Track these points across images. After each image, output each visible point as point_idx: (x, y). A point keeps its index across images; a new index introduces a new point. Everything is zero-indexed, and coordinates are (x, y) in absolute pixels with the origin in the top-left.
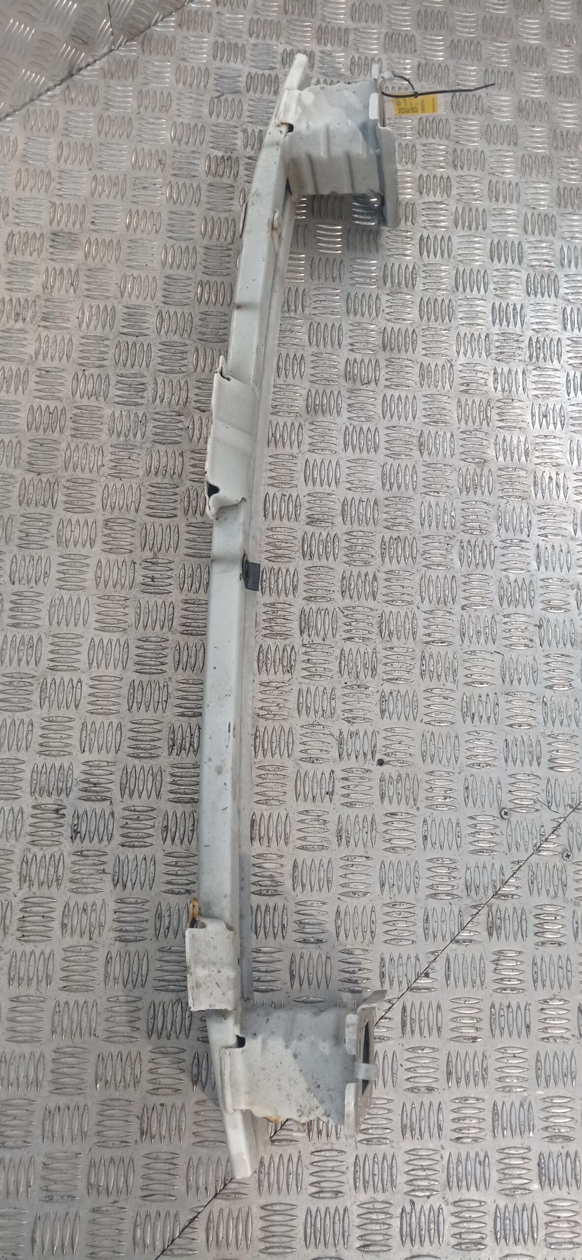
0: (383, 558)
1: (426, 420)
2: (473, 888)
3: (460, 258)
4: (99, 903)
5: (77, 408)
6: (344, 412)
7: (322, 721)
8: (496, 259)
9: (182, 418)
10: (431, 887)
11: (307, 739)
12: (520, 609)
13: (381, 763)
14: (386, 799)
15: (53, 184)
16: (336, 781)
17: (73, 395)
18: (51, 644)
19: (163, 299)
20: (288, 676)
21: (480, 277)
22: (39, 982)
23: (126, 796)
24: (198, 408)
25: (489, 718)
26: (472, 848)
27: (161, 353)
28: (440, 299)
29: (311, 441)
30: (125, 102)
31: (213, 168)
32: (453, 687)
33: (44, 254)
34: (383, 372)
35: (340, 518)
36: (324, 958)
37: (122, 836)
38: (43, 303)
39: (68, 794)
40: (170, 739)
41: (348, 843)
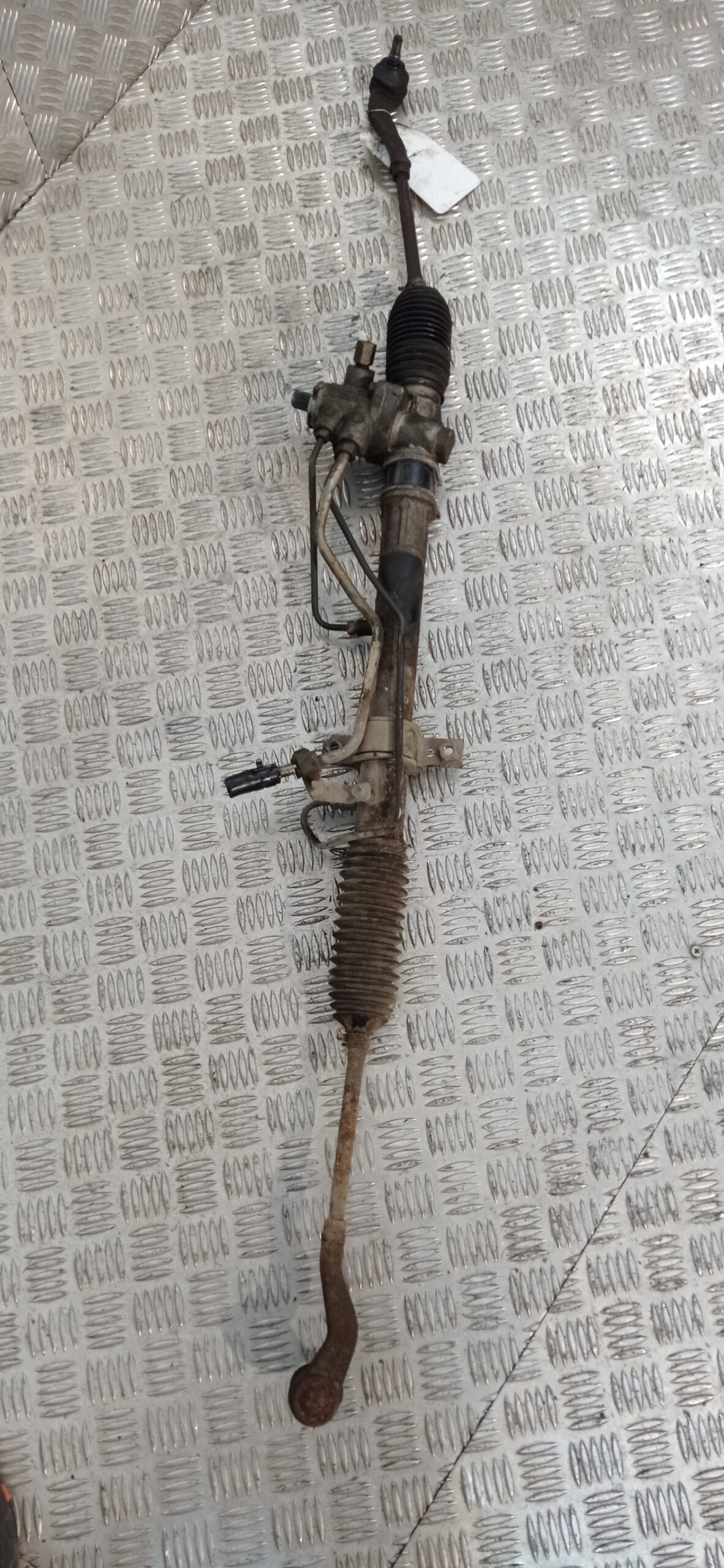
0: (488, 690)
1: (504, 517)
2: (678, 1045)
3: (500, 316)
4: (260, 1154)
5: (106, 605)
7: (460, 894)
8: (542, 306)
9: (225, 587)
10: (629, 1054)
11: (448, 919)
12: (661, 710)
13: (539, 926)
14: (555, 967)
15: (19, 355)
16: (493, 959)
17: (98, 592)
18: (142, 878)
19: (171, 456)
21: (529, 332)
22: (215, 1254)
23: (262, 1028)
24: (240, 571)
25: (652, 846)
26: (666, 999)
27: (183, 519)
28: (487, 371)
30: (75, 236)
31: (192, 286)
32: (604, 819)
33: (29, 440)
36: (525, 1161)
37: (268, 1073)
38: (41, 496)
39: (197, 1041)
40: (295, 953)
41: (522, 1025)
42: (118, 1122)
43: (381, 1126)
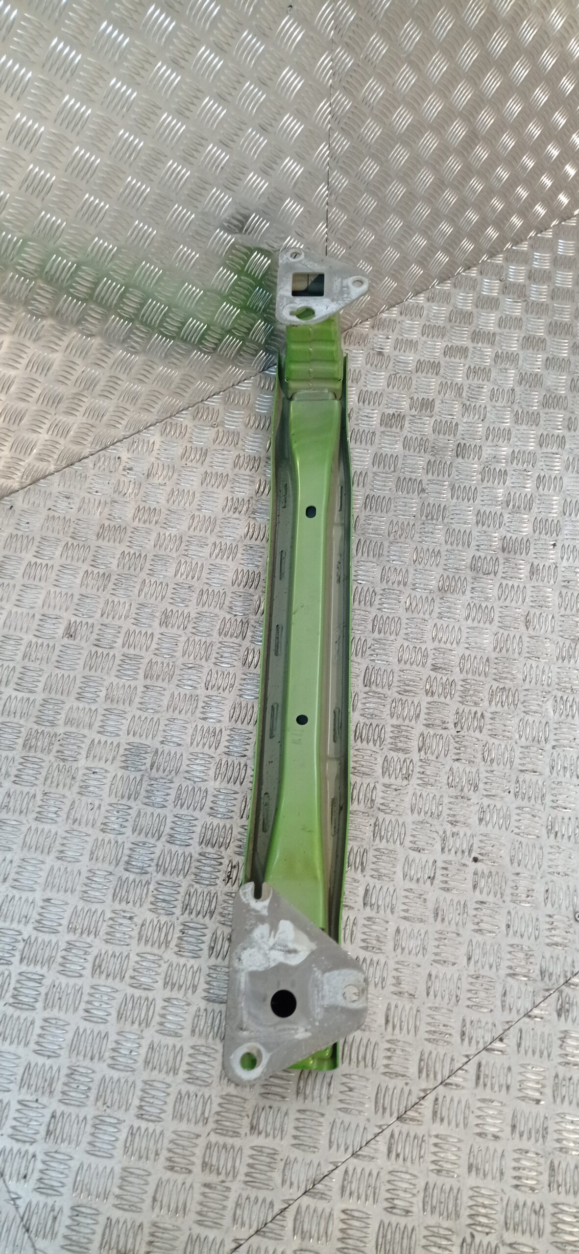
0: (490, 702)
1: (534, 604)
2: (547, 975)
6: (468, 593)
7: (430, 820)
10: (511, 968)
14: (478, 891)
20: (405, 782)
22: (186, 989)
25: (569, 837)
26: (548, 941)
28: (550, 520)
29: (439, 611)
32: (542, 808)
34: (501, 567)
35: (458, 669)
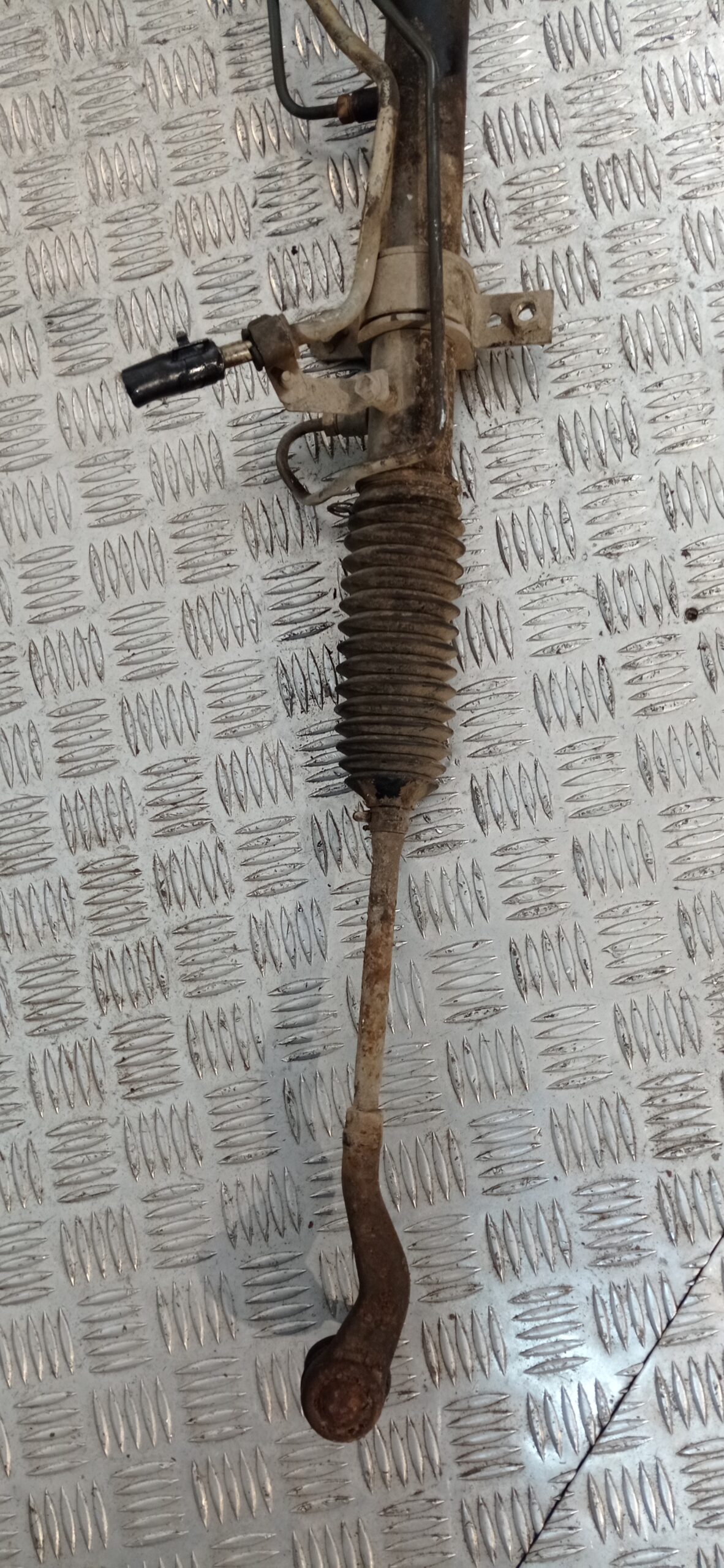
4: (243, 1005)
9: (129, 71)
11: (535, 613)
13: (692, 615)
16: (613, 675)
18: (24, 577)
23: (235, 808)
24: (151, 41)
36: (677, 1002)
37: (249, 879)
39: (133, 834)
40: (281, 686)
41: (665, 782)
42: (16, 965)
43: (435, 955)
